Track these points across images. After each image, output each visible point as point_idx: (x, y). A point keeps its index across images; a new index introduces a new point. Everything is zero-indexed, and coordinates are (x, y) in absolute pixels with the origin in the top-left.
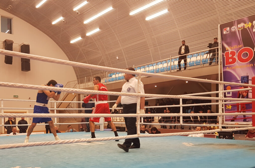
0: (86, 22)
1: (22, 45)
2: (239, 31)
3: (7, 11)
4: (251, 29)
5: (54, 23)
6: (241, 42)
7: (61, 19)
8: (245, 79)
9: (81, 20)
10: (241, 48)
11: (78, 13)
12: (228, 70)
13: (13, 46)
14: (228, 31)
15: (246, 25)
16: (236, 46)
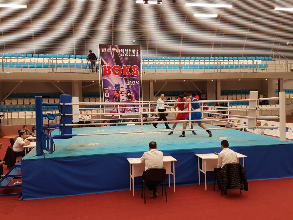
2: (112, 53)
4: (120, 54)
6: (114, 61)
8: (118, 86)
10: (114, 65)
12: (106, 78)
14: (105, 51)
15: (117, 50)
16: (111, 63)
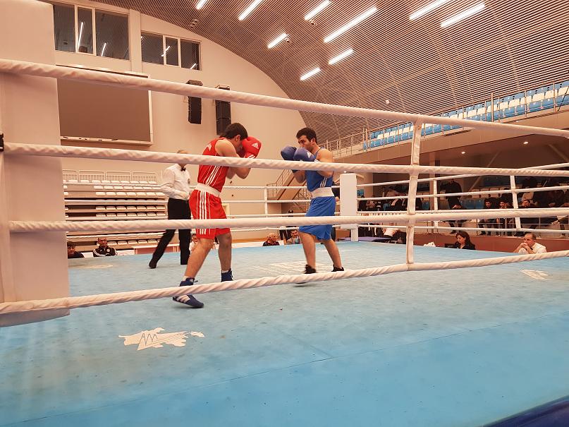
0: (327, 40)
3: (191, 29)
5: (271, 45)
7: (283, 37)
9: (320, 37)
11: (313, 24)
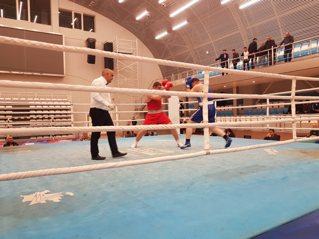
0: (172, 15)
1: (105, 43)
3: (89, 8)
5: (138, 18)
7: (145, 13)
9: (167, 14)
11: (163, 6)
13: (96, 45)
